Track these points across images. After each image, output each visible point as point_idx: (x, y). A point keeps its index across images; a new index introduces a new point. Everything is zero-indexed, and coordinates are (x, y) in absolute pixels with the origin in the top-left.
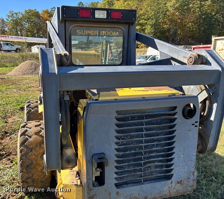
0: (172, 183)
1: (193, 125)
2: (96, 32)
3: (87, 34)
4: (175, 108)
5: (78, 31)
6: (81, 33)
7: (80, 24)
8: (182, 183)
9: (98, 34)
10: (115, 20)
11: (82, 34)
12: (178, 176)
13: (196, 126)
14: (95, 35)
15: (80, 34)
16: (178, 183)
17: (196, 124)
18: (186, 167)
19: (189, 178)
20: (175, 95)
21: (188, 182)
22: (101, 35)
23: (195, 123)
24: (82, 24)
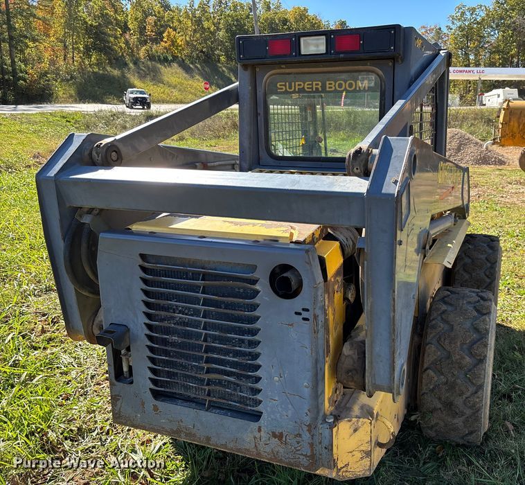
0: (260, 430)
1: (296, 313)
2: (317, 84)
3: (297, 90)
4: (254, 268)
5: (280, 85)
6: (286, 90)
7: (283, 68)
8: (284, 439)
9: (320, 89)
10: (342, 55)
11: (288, 90)
12: (272, 419)
13: (305, 319)
14: (314, 89)
15: (284, 90)
16: (274, 435)
17: (305, 314)
18: (290, 406)
19: (300, 435)
20: (277, 241)
21: (298, 443)
22: (328, 89)
23: (302, 312)
24: (287, 68)
